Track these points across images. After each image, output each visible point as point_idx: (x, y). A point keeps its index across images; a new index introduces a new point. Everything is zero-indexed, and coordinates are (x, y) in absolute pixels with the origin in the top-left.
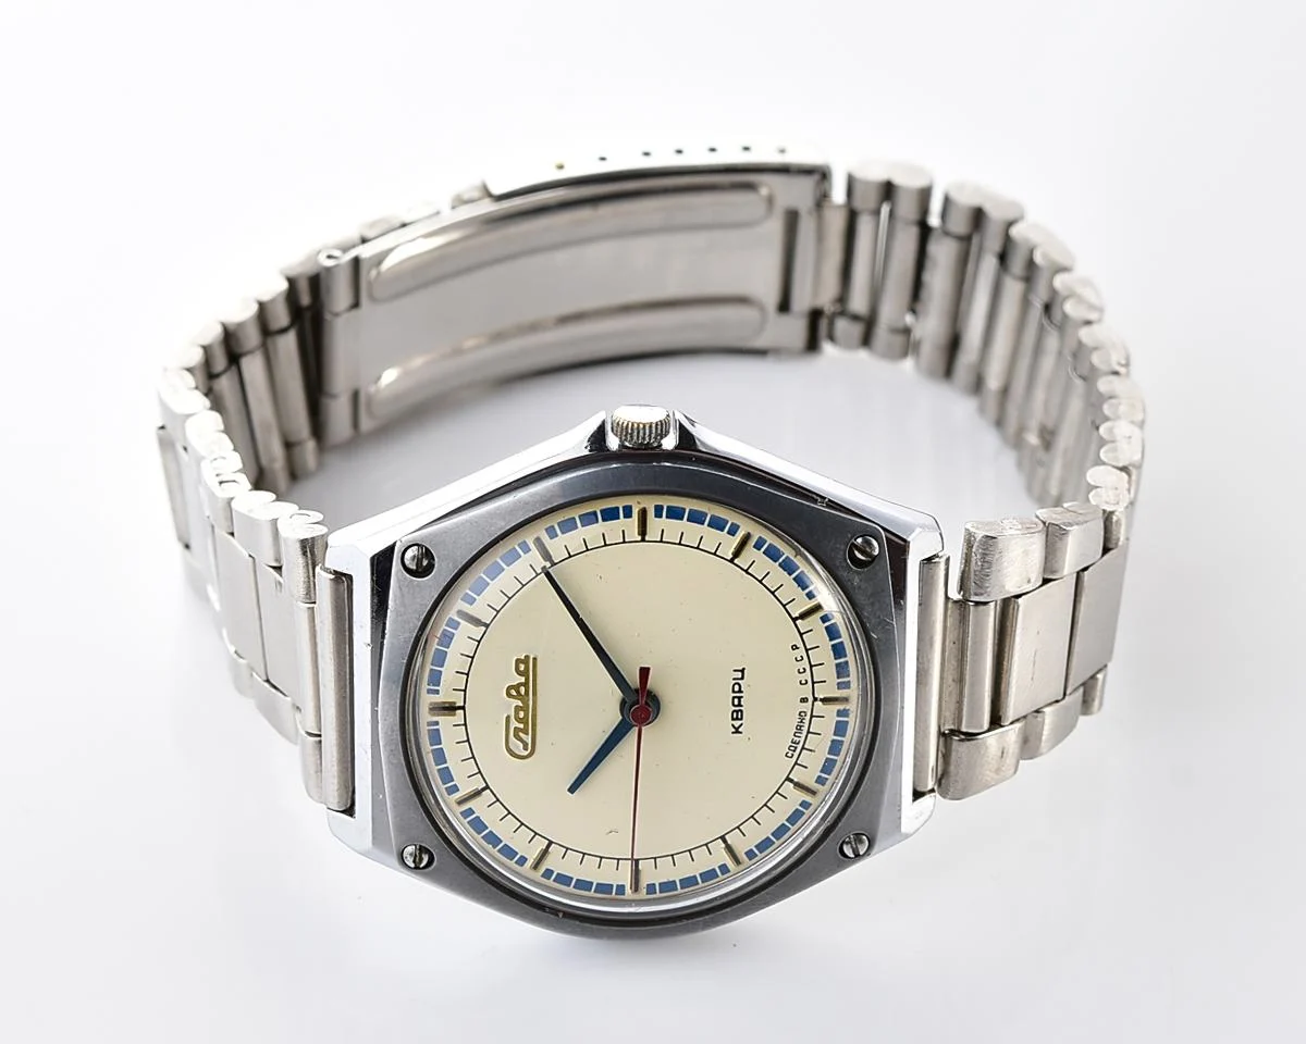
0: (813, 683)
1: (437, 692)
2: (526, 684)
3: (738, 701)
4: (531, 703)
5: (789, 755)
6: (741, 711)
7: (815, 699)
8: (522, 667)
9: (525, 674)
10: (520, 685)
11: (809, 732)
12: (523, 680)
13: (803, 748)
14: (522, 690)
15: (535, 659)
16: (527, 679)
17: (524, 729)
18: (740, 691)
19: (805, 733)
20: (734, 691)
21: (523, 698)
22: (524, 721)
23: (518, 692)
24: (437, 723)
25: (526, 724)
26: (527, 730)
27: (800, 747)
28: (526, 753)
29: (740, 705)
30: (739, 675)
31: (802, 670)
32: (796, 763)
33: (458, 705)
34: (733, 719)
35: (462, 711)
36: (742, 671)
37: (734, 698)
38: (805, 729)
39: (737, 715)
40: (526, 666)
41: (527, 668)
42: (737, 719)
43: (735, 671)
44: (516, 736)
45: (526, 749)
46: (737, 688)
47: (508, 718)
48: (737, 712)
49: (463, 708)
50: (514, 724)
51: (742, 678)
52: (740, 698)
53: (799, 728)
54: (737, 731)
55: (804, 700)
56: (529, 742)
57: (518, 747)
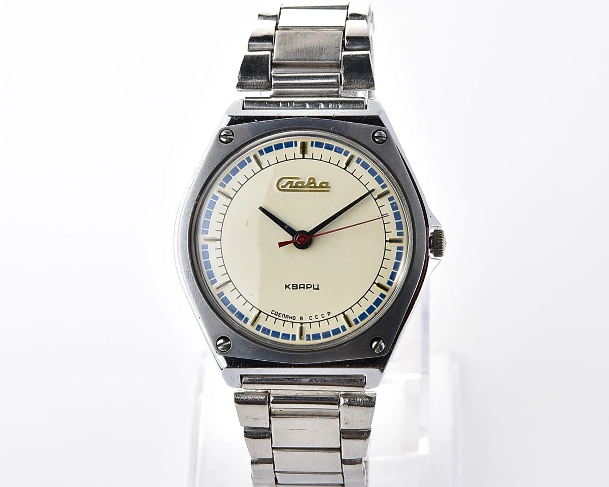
0: (310, 323)
1: (312, 146)
2: (315, 187)
3: (302, 287)
4: (306, 189)
5: (273, 312)
6: (297, 288)
7: (302, 324)
8: (324, 185)
9: (321, 186)
10: (315, 184)
11: (284, 321)
12: (318, 185)
13: (276, 319)
14: (313, 185)
15: (328, 191)
16: (318, 187)
17: (293, 186)
18: (307, 288)
19: (284, 319)
20: (307, 285)
21: (308, 185)
22: (296, 186)
23: (311, 183)
24: (296, 146)
25: (294, 187)
26: (291, 187)
27: (277, 317)
28: (280, 187)
29: (300, 288)
30: (316, 287)
31: (317, 317)
32: (268, 315)
33: (305, 155)
34: (293, 285)
35: (302, 157)
36: (318, 289)
37: (304, 285)
38: (286, 319)
39: (295, 287)
40: (324, 187)
41: (323, 187)
42: (293, 286)
43: (318, 285)
44: (289, 182)
45: (281, 187)
46: (309, 286)
47: (298, 178)
48: (297, 287)
49: (304, 158)
50: (295, 181)
51: (314, 289)
52: (304, 288)
53: (287, 316)
54: (286, 287)
55: (301, 318)
56: (285, 188)
57: (282, 183)
